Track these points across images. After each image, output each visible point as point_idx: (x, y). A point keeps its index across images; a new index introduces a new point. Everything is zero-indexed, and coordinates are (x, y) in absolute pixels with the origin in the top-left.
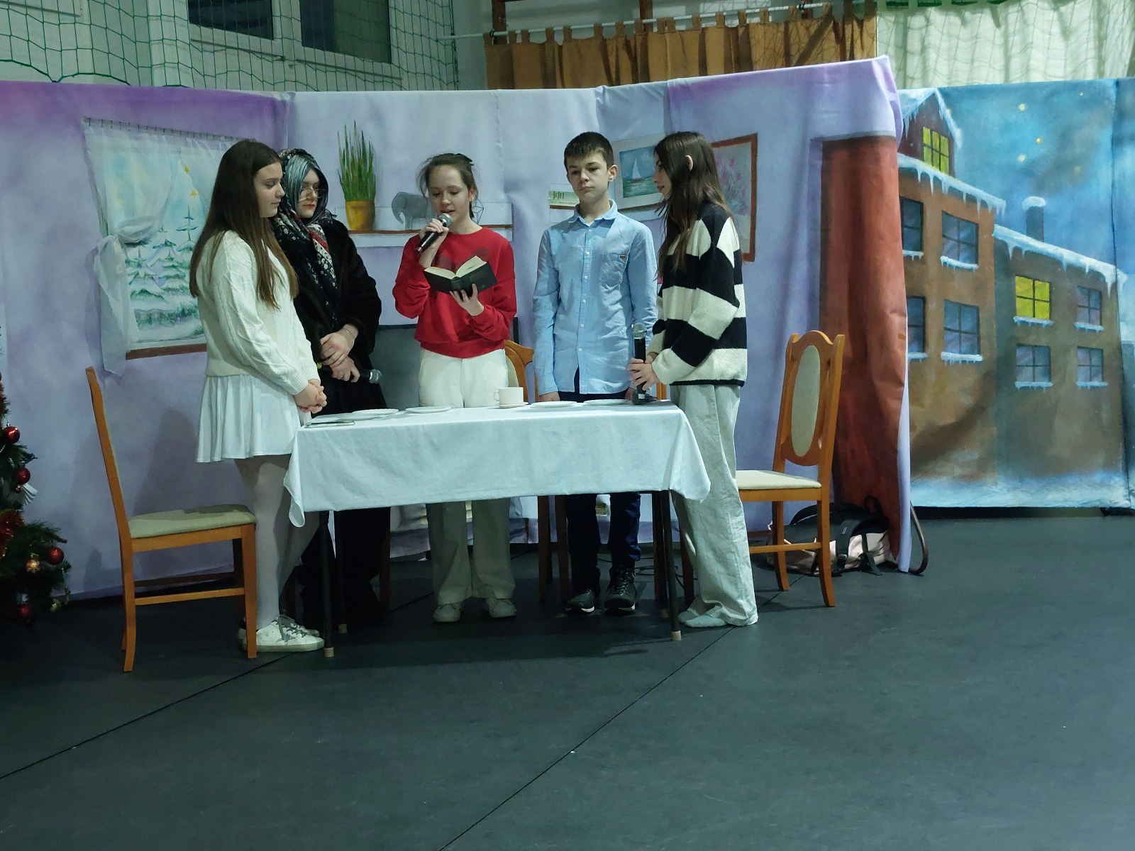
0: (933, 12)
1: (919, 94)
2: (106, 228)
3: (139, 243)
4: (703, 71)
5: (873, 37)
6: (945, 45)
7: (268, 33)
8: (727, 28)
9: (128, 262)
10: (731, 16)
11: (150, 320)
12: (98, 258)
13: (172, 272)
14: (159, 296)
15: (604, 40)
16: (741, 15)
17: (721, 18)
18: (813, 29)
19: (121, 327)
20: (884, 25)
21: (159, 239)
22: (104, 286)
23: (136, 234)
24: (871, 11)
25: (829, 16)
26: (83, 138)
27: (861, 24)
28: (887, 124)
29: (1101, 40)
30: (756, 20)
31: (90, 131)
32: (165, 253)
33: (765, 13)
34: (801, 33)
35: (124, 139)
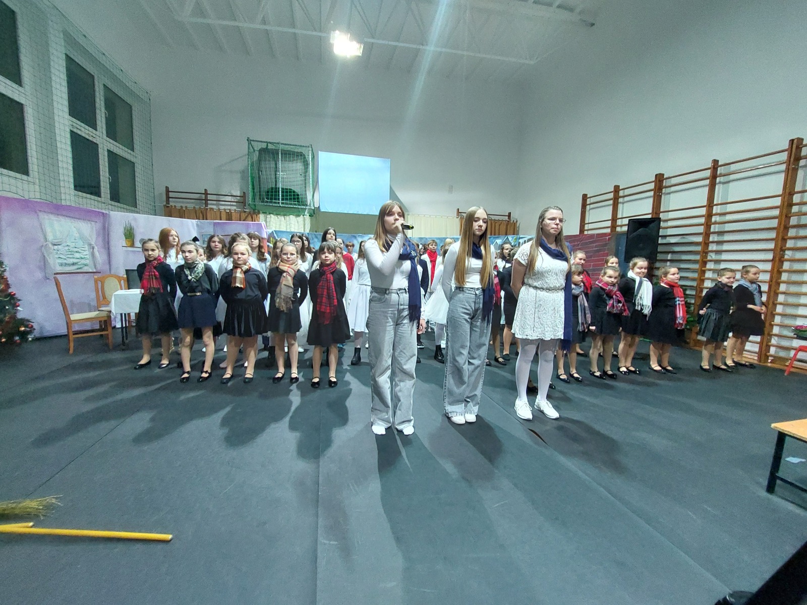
0: (272, 215)
1: (270, 231)
2: (46, 240)
3: (59, 245)
4: (221, 220)
5: (259, 218)
6: (274, 222)
7: (99, 196)
8: (227, 212)
10: (228, 209)
12: (43, 248)
13: (70, 253)
14: (65, 259)
15: (196, 211)
16: (230, 210)
17: (225, 210)
18: (246, 215)
19: (52, 266)
20: (262, 216)
21: (65, 244)
22: (46, 255)
23: (57, 242)
24: (259, 213)
25: (250, 213)
26: (38, 215)
27: (257, 215)
28: (265, 236)
29: (304, 225)
30: (233, 211)
31: (40, 214)
32: (67, 248)
33: (235, 210)
34: (243, 215)
35: (52, 217)
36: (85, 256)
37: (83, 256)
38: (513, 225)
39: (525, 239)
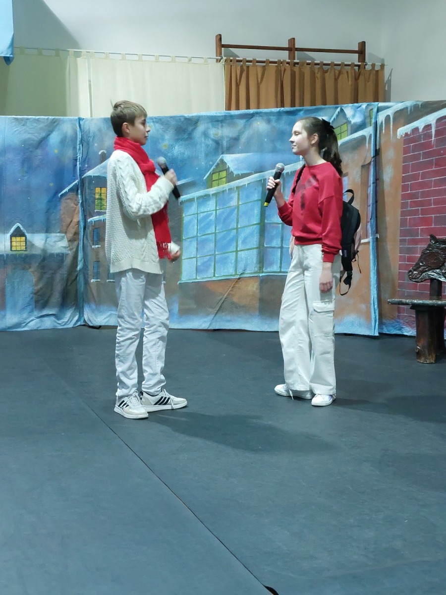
38: (372, 77)
39: (390, 112)
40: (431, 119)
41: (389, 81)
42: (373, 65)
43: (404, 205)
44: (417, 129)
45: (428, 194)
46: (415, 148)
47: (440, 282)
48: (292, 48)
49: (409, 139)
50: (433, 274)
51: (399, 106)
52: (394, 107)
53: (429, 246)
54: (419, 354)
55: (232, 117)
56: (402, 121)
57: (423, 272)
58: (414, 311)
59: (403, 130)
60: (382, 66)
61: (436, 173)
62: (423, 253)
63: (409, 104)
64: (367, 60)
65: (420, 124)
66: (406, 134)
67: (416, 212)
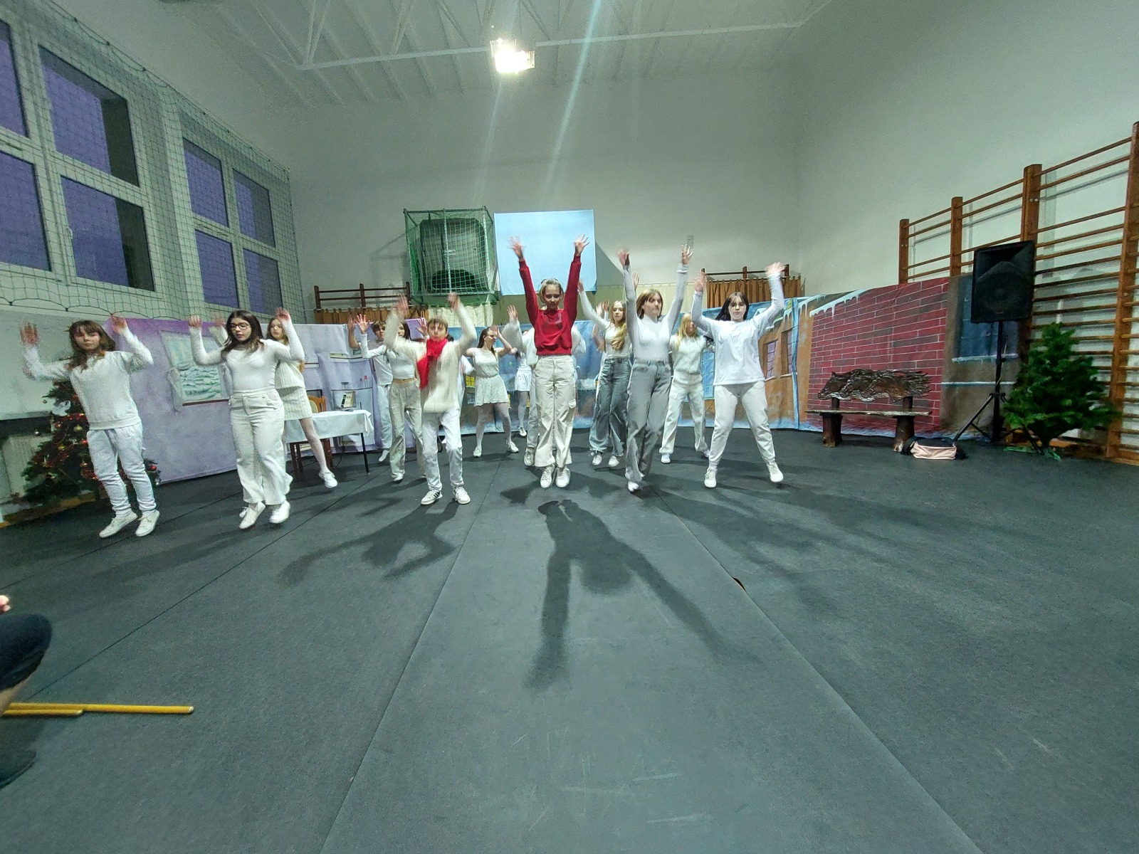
0: (443, 308)
2: (171, 364)
3: (186, 370)
9: (181, 376)
11: (191, 393)
12: (169, 375)
13: (199, 379)
14: (194, 386)
19: (180, 395)
22: (173, 383)
23: (184, 367)
24: (427, 308)
26: (161, 337)
29: (486, 317)
31: (163, 334)
32: (195, 373)
35: (177, 337)
36: (217, 381)
37: (213, 382)
38: (794, 284)
39: (805, 302)
40: (832, 304)
41: (804, 285)
42: (794, 277)
43: (812, 355)
44: (823, 311)
45: (828, 348)
46: (820, 322)
47: (839, 400)
48: (745, 272)
49: (816, 317)
50: (834, 395)
51: (811, 299)
52: (808, 299)
53: (832, 378)
54: (825, 442)
55: (710, 312)
56: (813, 307)
57: (827, 394)
58: (821, 417)
59: (812, 313)
60: (800, 277)
61: (835, 335)
62: (828, 383)
63: (817, 297)
64: (790, 274)
65: (824, 308)
66: (815, 314)
67: (820, 359)
